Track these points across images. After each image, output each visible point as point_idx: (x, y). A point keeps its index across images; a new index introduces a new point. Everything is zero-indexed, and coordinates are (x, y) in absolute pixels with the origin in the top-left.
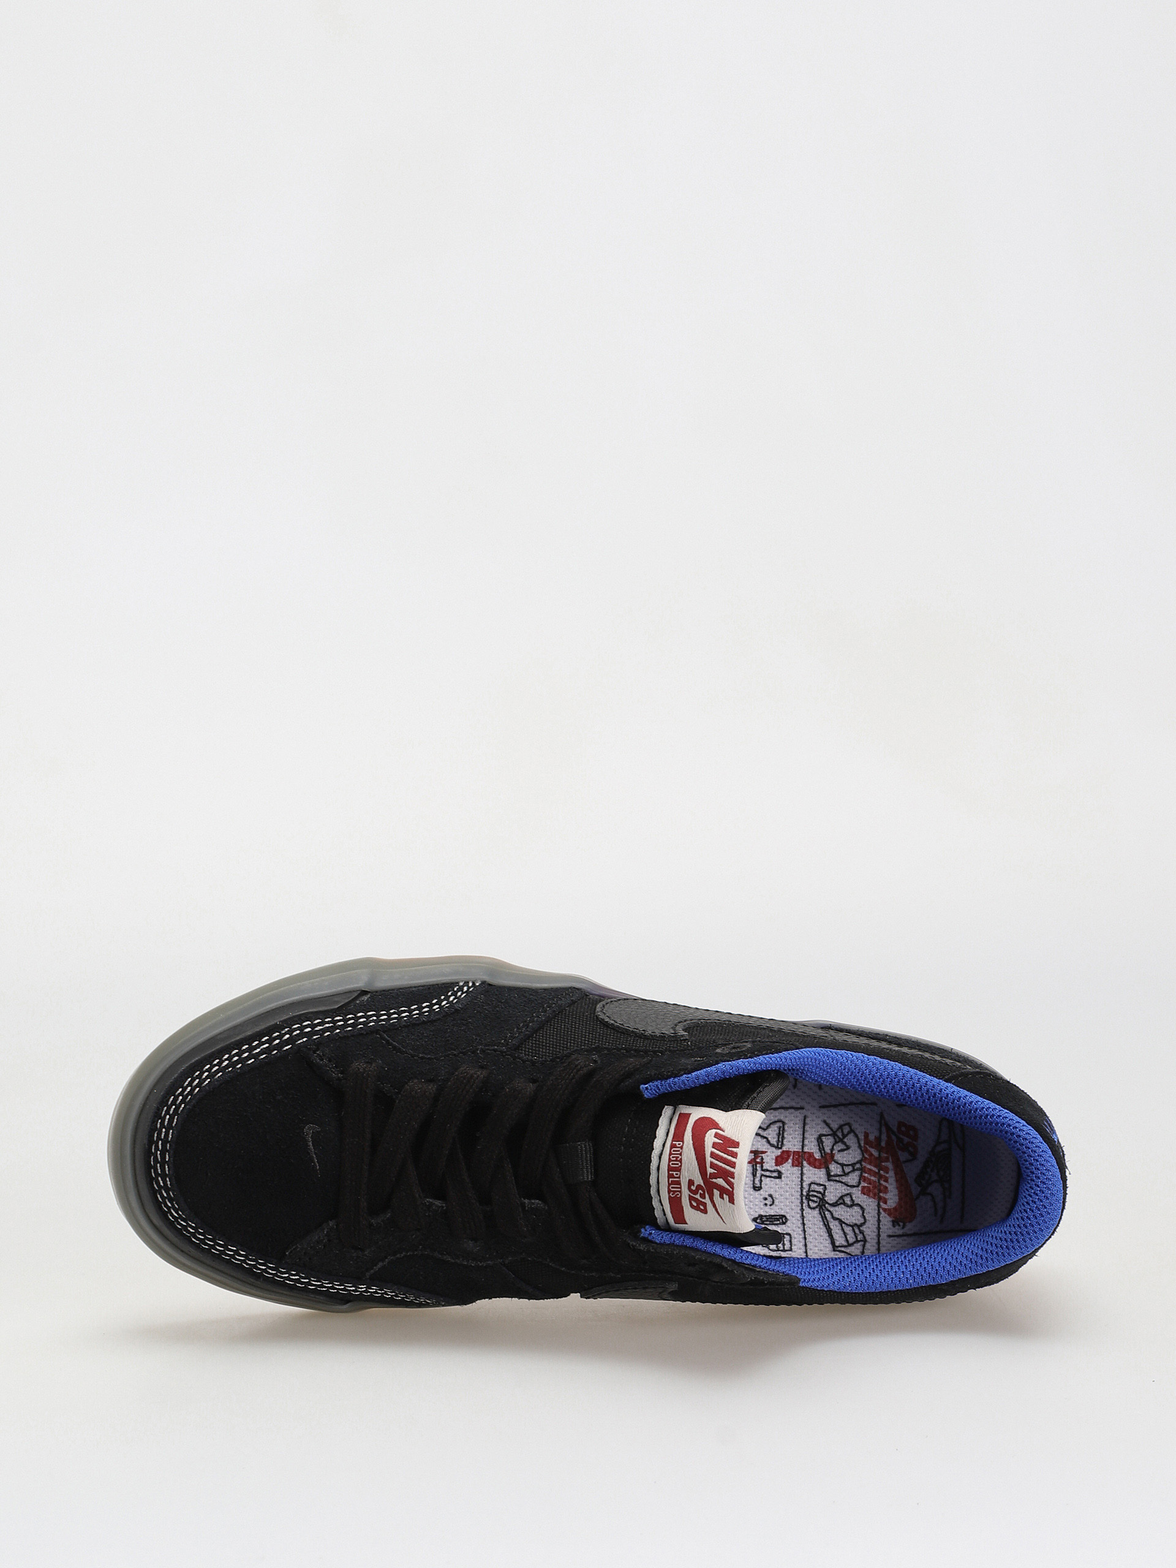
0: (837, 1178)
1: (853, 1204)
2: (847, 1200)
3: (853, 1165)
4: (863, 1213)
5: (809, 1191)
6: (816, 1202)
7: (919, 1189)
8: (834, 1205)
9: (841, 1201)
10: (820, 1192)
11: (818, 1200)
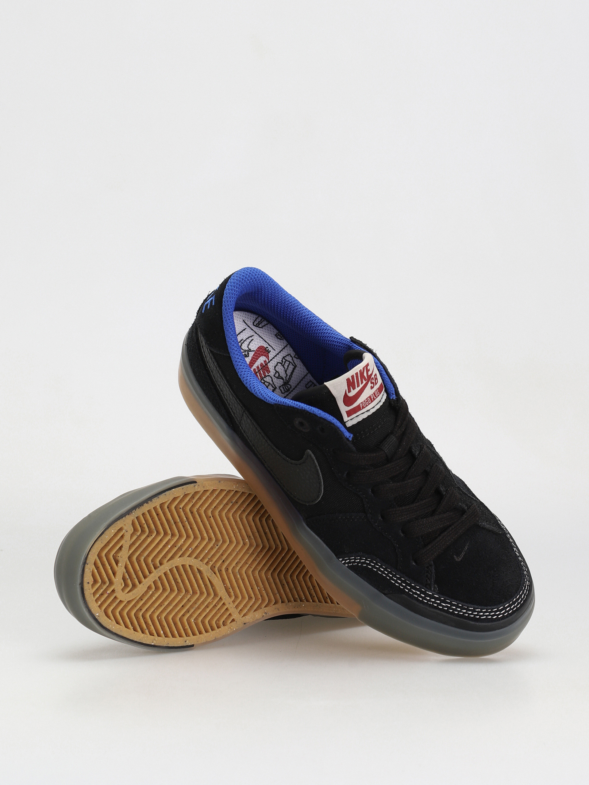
0: (273, 385)
1: (277, 372)
2: (277, 375)
3: (264, 383)
4: (276, 366)
5: (285, 392)
6: (287, 386)
7: (250, 353)
8: (282, 378)
9: (279, 377)
10: (283, 387)
11: (286, 386)
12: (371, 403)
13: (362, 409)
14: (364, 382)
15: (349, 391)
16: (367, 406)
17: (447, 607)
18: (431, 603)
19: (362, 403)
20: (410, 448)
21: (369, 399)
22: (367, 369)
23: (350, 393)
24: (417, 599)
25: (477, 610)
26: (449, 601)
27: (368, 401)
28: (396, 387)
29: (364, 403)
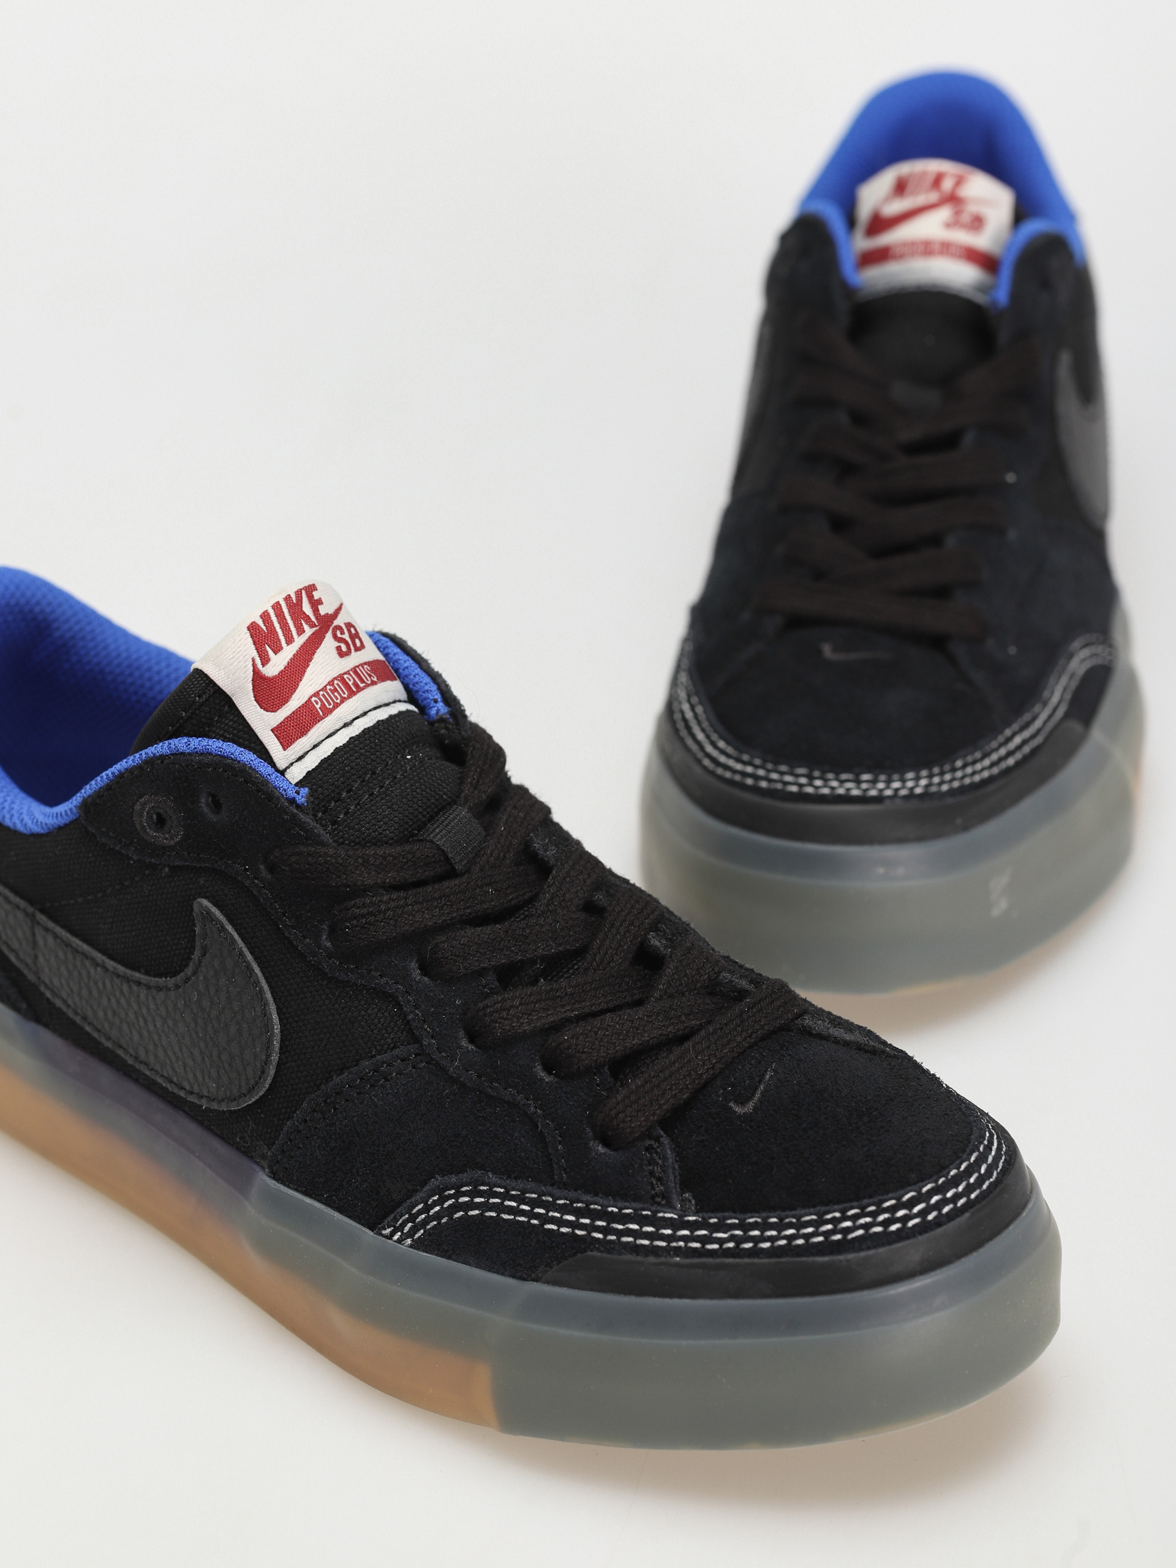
12: (349, 697)
13: (322, 719)
14: (309, 631)
15: (265, 660)
16: (336, 706)
17: (732, 1238)
18: (682, 1244)
19: (316, 694)
20: (527, 845)
21: (338, 685)
22: (310, 597)
23: (267, 666)
24: (636, 1249)
25: (829, 1216)
26: (737, 1221)
27: (336, 690)
28: (439, 681)
29: (323, 695)
